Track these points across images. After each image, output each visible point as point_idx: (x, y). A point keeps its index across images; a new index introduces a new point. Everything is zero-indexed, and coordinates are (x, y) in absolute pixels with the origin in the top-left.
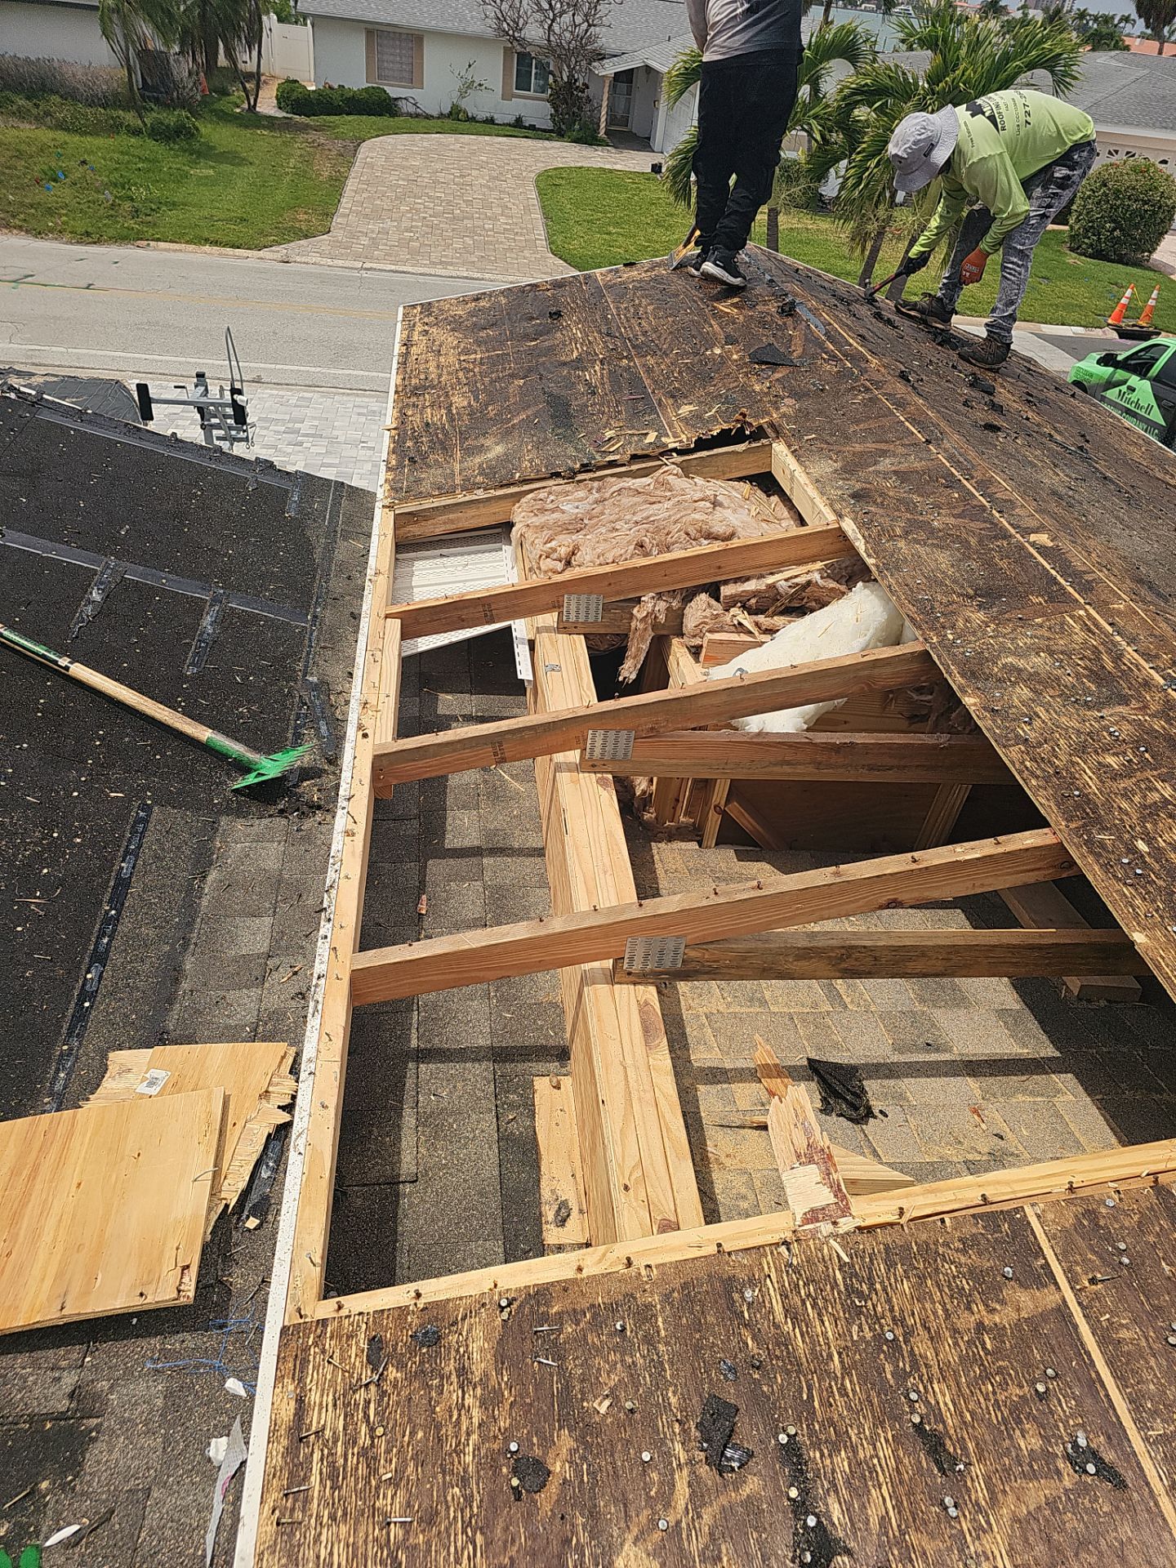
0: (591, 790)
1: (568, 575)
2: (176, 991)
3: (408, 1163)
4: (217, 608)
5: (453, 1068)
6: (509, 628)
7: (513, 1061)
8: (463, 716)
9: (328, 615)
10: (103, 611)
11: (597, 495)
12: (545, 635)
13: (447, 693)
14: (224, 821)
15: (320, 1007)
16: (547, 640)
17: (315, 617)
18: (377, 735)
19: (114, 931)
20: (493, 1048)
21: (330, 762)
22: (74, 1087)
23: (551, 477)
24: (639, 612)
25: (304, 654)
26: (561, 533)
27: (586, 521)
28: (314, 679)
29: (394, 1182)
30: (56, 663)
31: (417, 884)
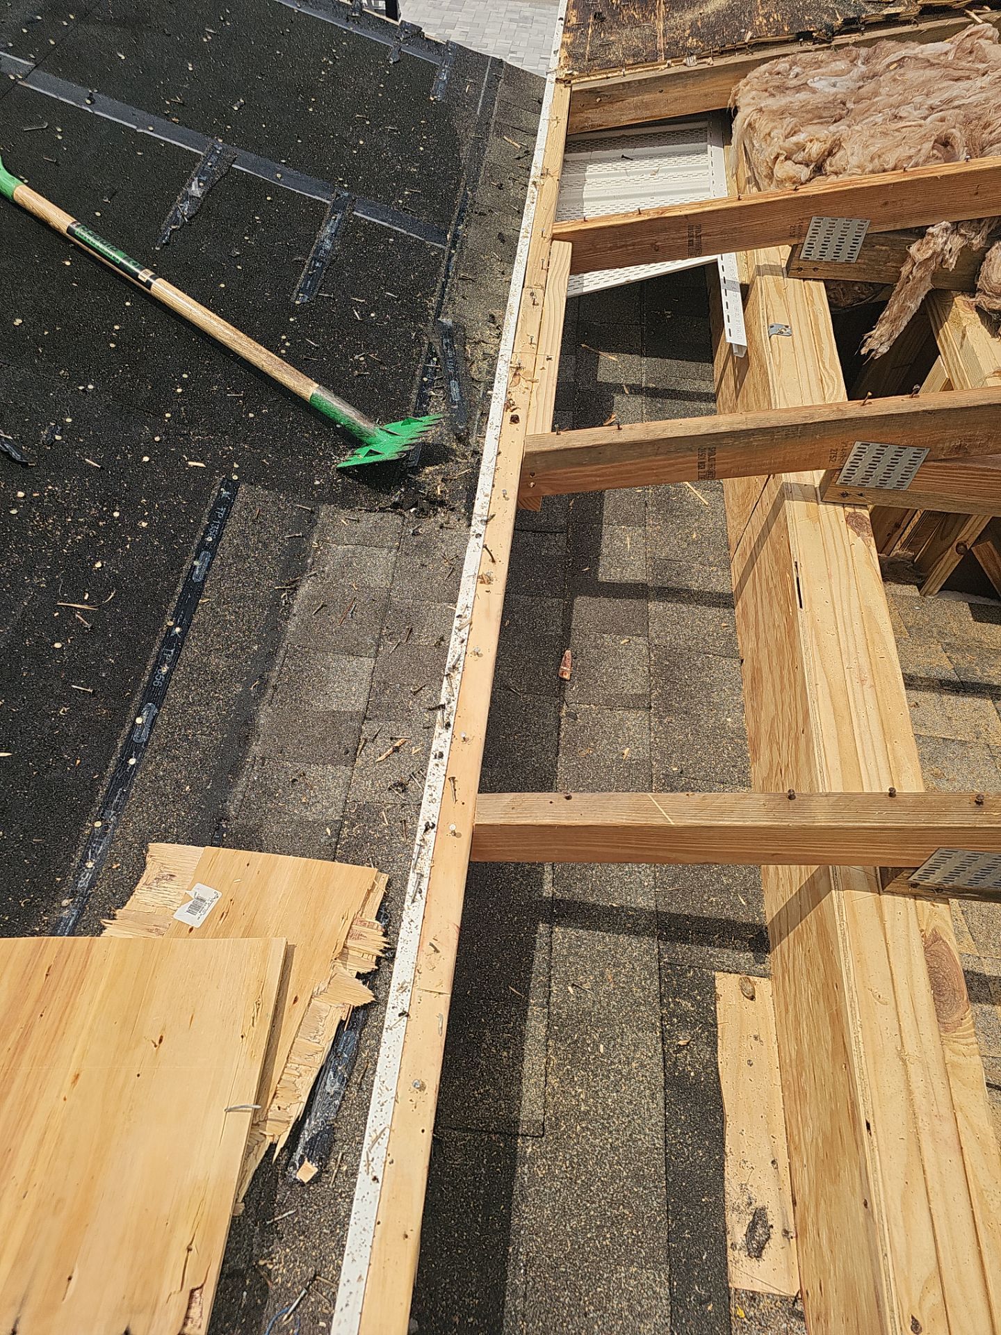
0: (837, 534)
1: (818, 187)
2: (244, 757)
3: (531, 1107)
4: (339, 216)
5: (600, 941)
6: (715, 263)
7: (685, 940)
8: (631, 387)
9: (471, 235)
10: (203, 208)
11: (863, 68)
12: (769, 278)
13: (611, 351)
14: (324, 510)
15: (424, 886)
16: (771, 285)
17: (456, 236)
18: (532, 419)
19: (177, 656)
20: (657, 914)
21: (460, 440)
22: (102, 887)
23: (796, 41)
24: (918, 251)
25: (439, 286)
26: (809, 122)
27: (850, 105)
28: (447, 321)
29: (510, 1131)
30: (135, 276)
31: (560, 631)
